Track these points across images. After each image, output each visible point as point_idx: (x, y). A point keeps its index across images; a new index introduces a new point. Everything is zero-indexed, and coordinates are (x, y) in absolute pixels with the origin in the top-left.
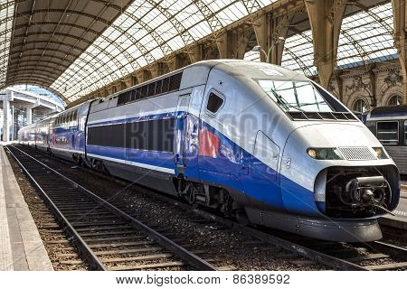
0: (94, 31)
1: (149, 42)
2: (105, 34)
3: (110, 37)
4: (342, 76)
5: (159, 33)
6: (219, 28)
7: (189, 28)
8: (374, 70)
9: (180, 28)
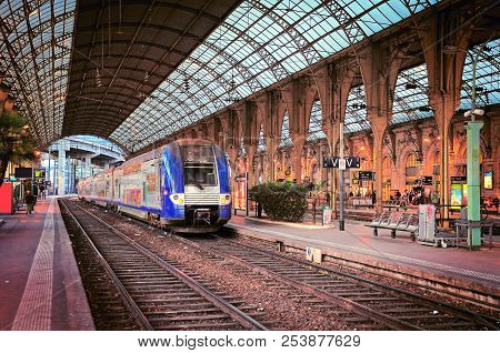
0: (180, 52)
1: (255, 63)
2: (194, 54)
3: (201, 59)
4: (394, 131)
5: (271, 51)
6: (361, 38)
7: (315, 41)
8: (420, 126)
9: (302, 42)
